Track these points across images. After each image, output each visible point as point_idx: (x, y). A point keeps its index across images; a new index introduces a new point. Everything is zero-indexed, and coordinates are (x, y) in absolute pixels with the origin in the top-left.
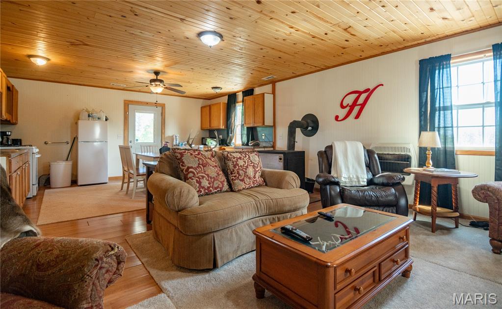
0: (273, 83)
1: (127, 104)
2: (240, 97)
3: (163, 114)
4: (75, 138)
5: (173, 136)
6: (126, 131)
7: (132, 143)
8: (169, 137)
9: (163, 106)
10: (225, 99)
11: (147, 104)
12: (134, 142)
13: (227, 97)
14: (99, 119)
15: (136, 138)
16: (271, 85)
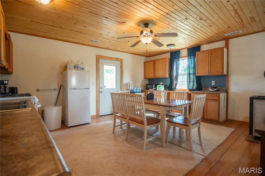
0: (227, 39)
1: (98, 58)
2: (184, 53)
3: (121, 67)
4: (61, 85)
5: (127, 83)
6: (98, 79)
7: (102, 89)
8: (125, 84)
9: (121, 61)
10: (168, 56)
11: (111, 58)
12: (103, 88)
13: (169, 54)
14: (82, 69)
15: (104, 85)
16: (224, 41)
